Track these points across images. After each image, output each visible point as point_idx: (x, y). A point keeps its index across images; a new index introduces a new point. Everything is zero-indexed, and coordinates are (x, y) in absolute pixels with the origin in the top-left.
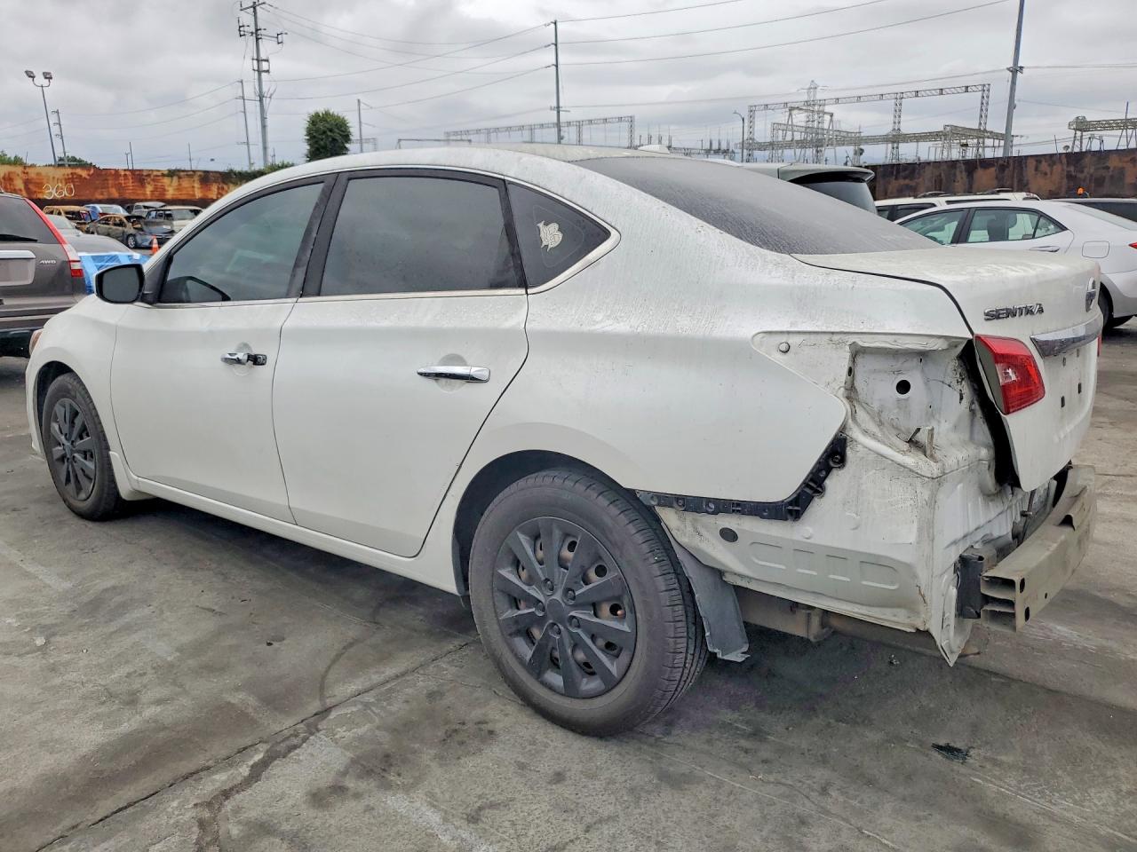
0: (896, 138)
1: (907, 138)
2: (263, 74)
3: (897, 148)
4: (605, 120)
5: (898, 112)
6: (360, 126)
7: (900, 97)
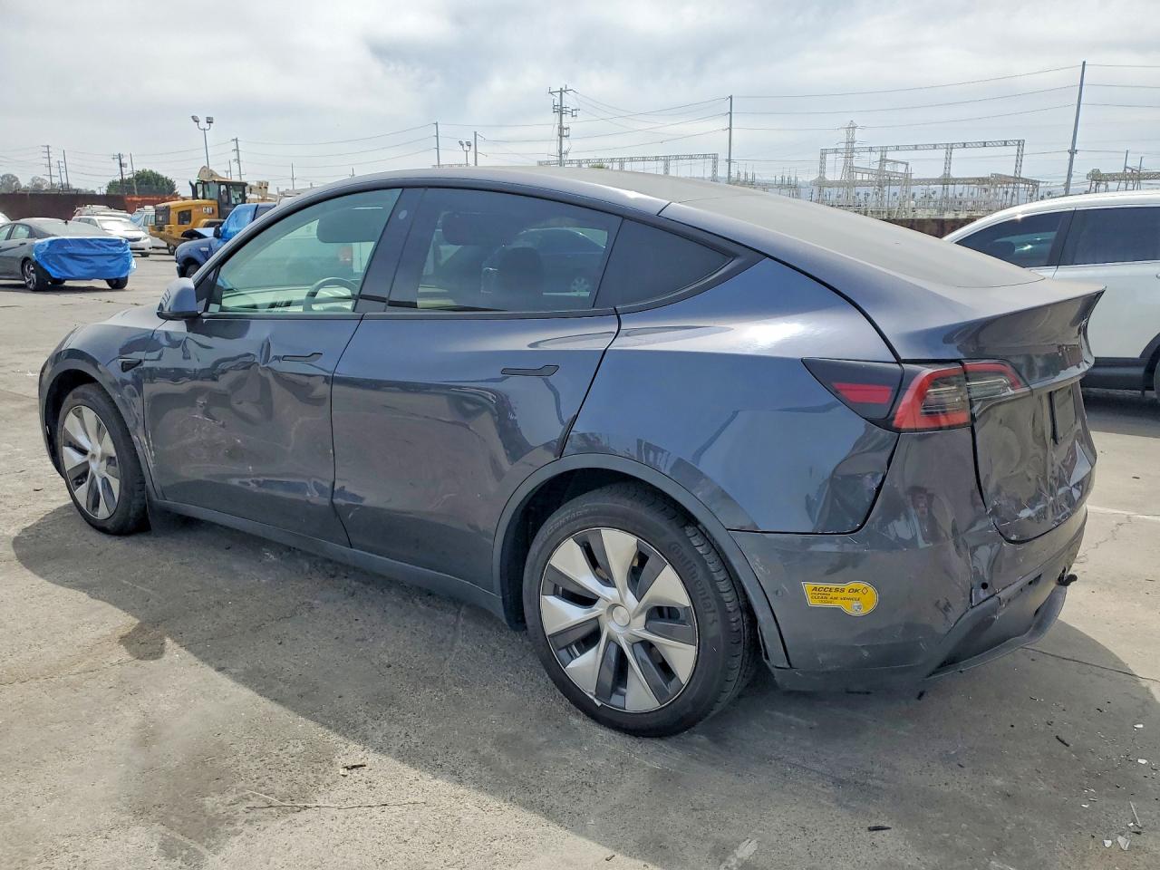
0: (946, 181)
1: (955, 181)
2: (563, 138)
3: (947, 189)
4: (691, 157)
5: (948, 160)
6: (476, 156)
7: (950, 147)
